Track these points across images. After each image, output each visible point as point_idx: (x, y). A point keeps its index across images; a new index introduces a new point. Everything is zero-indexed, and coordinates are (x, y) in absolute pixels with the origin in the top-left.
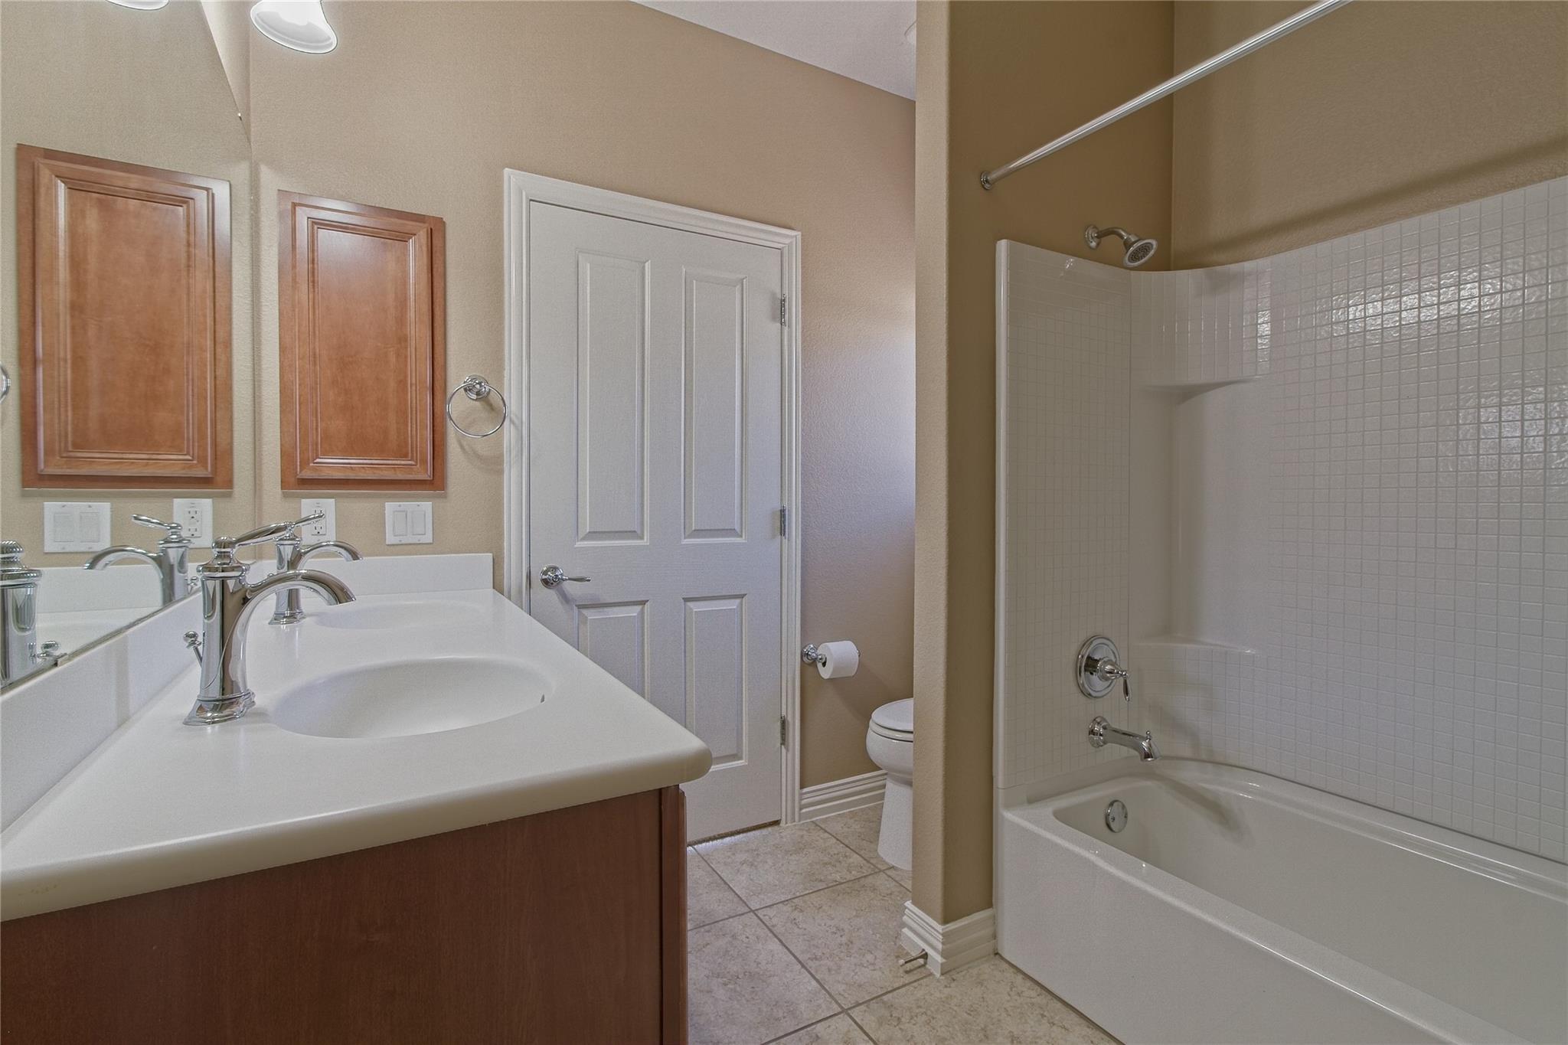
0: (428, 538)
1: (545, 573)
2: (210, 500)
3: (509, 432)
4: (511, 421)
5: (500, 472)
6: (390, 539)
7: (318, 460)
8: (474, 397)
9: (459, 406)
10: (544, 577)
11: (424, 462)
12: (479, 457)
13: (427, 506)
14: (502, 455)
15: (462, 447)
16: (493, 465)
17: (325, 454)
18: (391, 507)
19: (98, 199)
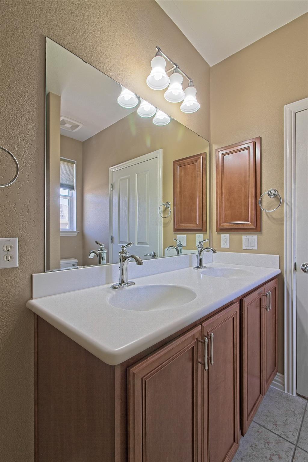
0: (256, 248)
1: (303, 266)
2: (202, 235)
3: (286, 208)
4: (287, 204)
5: (283, 224)
6: (244, 248)
7: (224, 223)
8: (273, 197)
9: (266, 200)
10: (303, 268)
11: (252, 222)
12: (274, 219)
13: (255, 237)
14: (283, 218)
15: (267, 216)
16: (280, 221)
17: (225, 221)
18: (244, 237)
19: (184, 167)
